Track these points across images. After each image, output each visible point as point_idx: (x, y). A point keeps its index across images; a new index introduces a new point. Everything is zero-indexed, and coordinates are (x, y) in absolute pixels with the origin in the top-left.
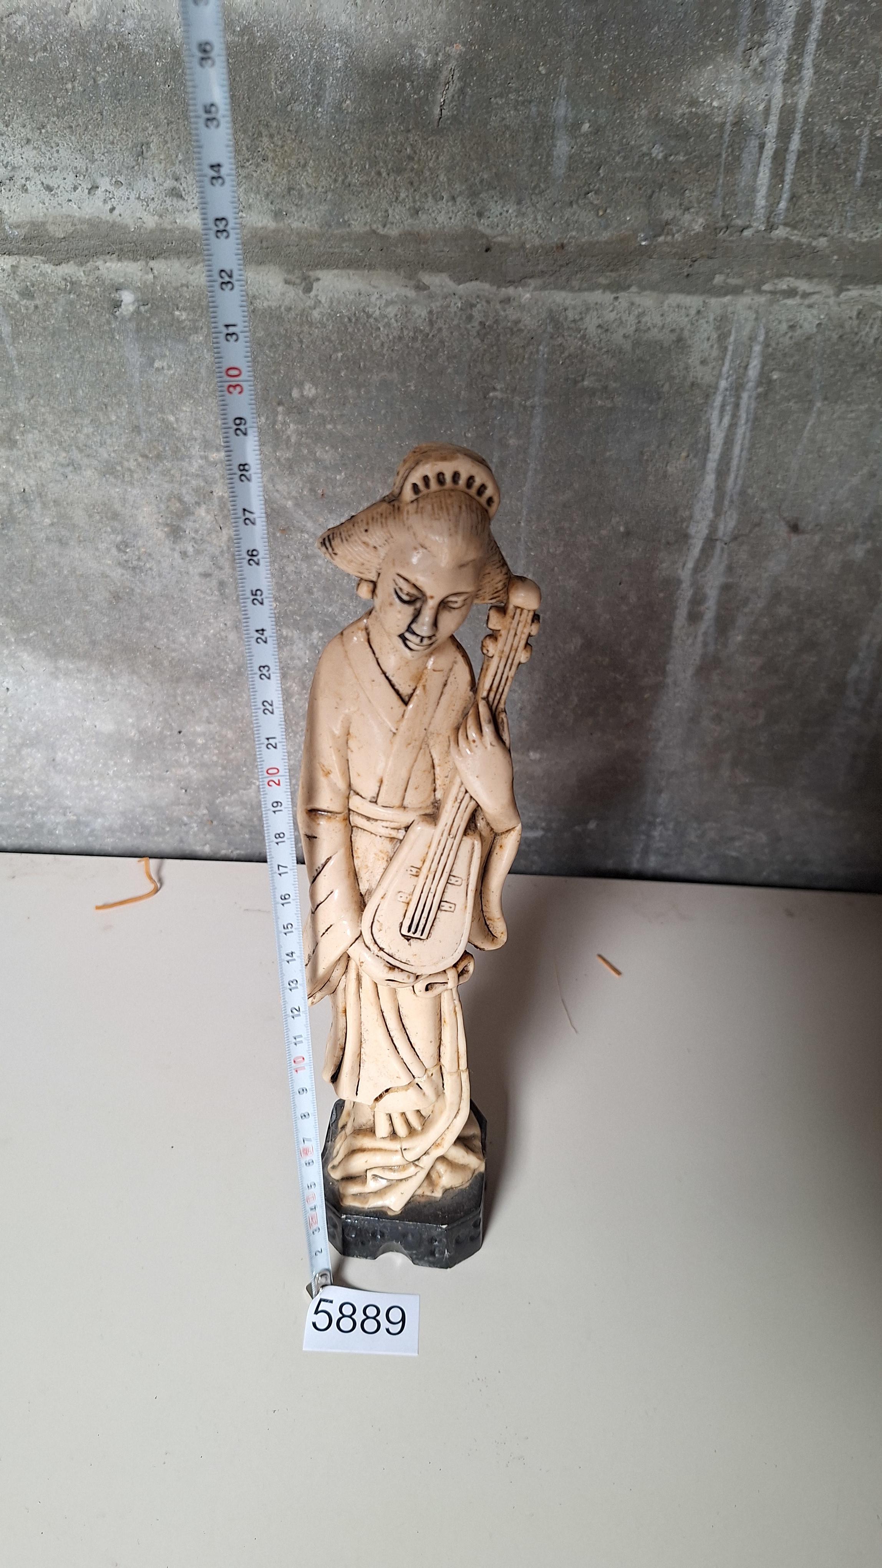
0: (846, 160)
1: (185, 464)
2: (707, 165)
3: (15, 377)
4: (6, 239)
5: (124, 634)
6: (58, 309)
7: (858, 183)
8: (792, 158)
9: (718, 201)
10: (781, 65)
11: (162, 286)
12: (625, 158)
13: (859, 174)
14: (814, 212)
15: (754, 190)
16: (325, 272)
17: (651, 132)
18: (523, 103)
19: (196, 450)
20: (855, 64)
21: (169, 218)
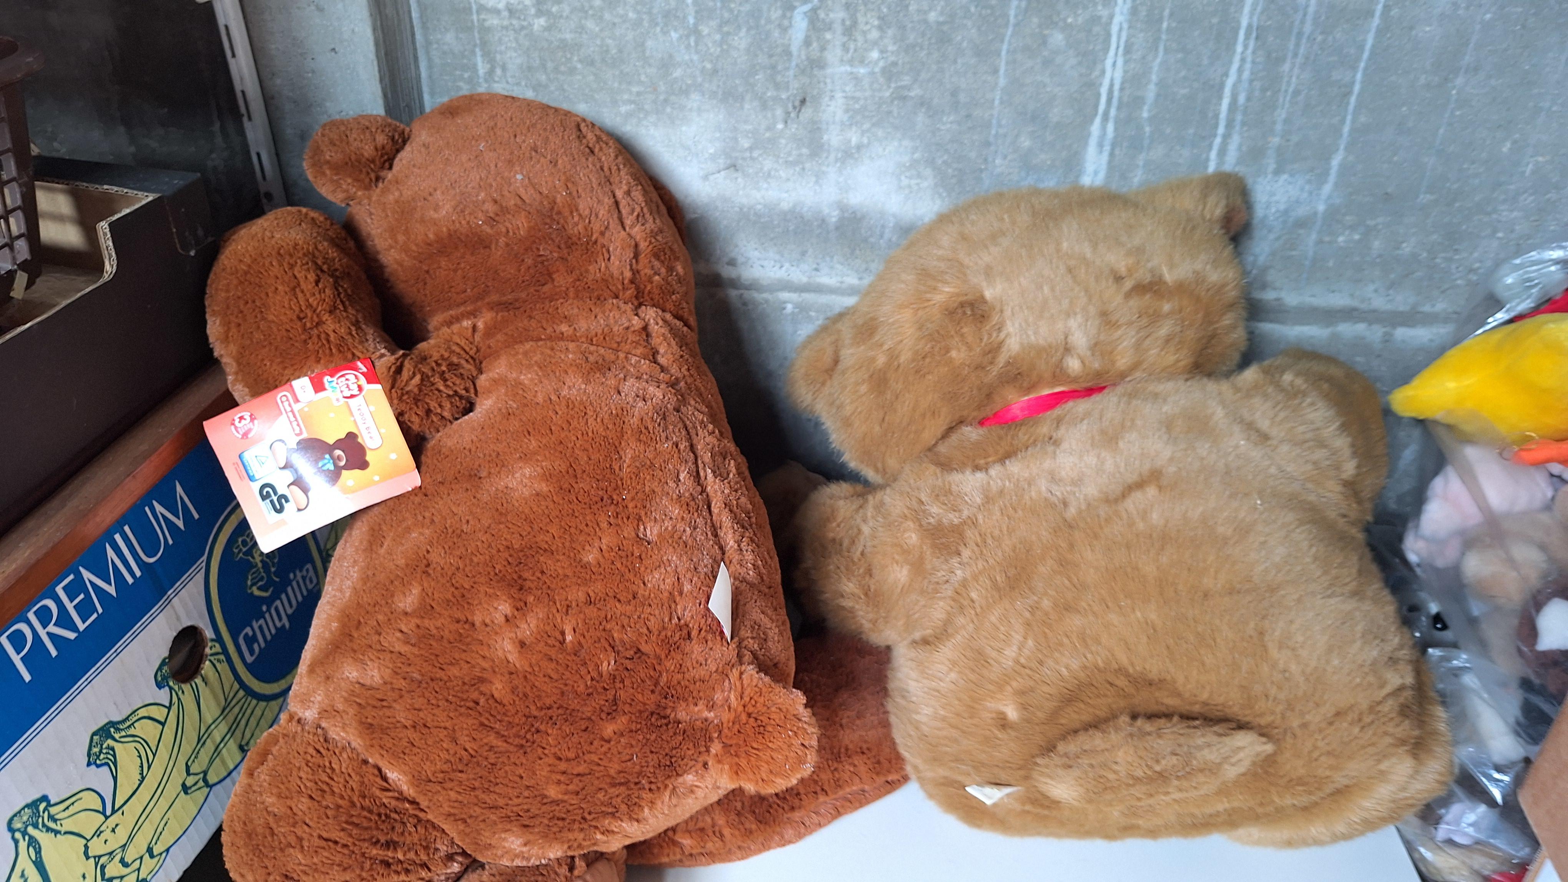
4: (741, 284)
6: (758, 311)
11: (806, 303)
21: (813, 279)
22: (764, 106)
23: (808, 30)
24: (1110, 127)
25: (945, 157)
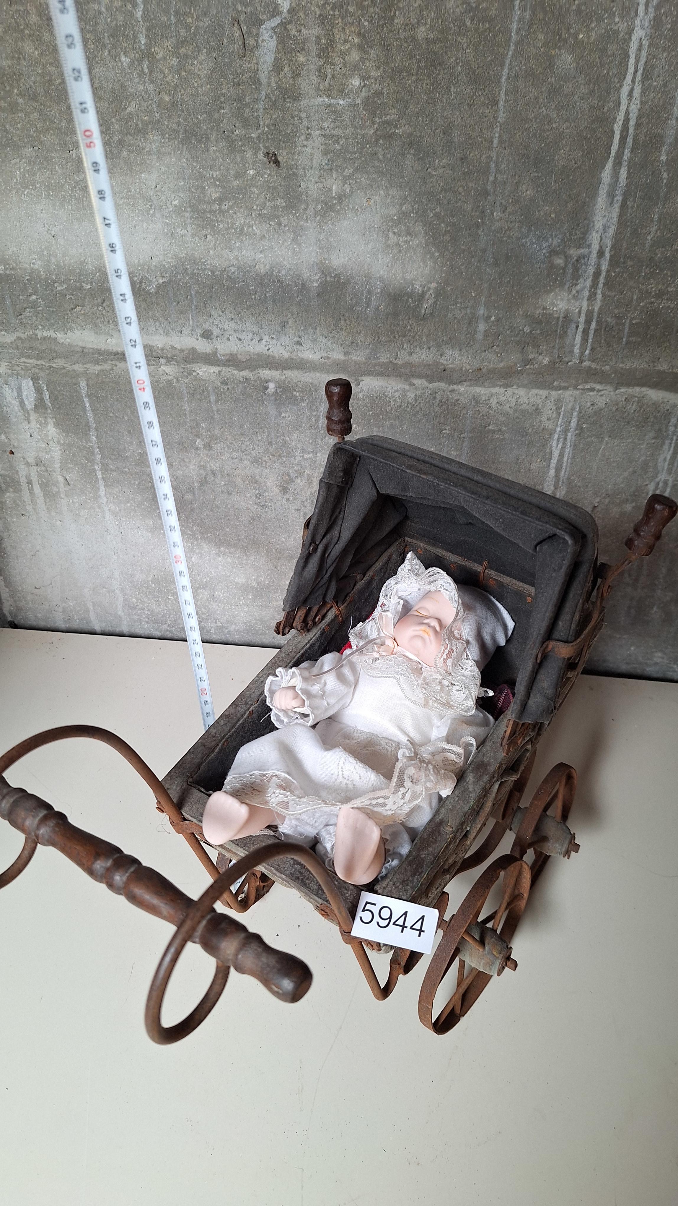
0: (618, 333)
1: (292, 459)
2: (550, 335)
3: (214, 419)
4: (218, 360)
5: (254, 536)
6: (239, 390)
7: (624, 343)
8: (592, 332)
9: (556, 351)
10: (586, 293)
11: (289, 382)
12: (511, 332)
13: (624, 339)
14: (603, 355)
15: (573, 346)
16: (366, 377)
17: (524, 321)
18: (463, 308)
19: (298, 453)
20: (622, 293)
21: (295, 354)
22: (232, 148)
23: (278, 51)
24: (623, 173)
25: (438, 210)
